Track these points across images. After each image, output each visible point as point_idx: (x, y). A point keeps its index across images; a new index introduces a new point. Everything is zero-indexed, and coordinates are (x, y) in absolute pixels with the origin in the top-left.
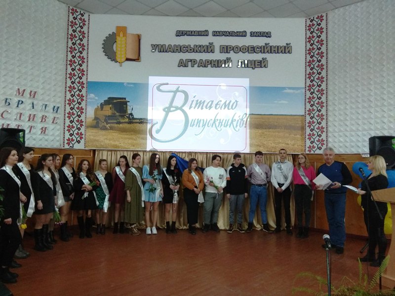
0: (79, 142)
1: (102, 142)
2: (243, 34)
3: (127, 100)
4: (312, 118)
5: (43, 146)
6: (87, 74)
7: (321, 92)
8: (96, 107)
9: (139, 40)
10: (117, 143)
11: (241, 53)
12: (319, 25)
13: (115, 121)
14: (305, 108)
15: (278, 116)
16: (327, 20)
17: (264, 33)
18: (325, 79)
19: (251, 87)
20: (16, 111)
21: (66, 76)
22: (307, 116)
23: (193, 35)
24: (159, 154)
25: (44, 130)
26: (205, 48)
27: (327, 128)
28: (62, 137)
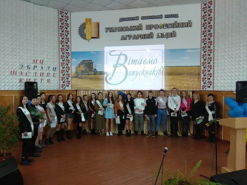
0: (68, 86)
1: (80, 85)
2: (160, 17)
3: (93, 61)
4: (205, 68)
5: (49, 89)
6: (71, 48)
7: (210, 51)
8: (76, 66)
9: (99, 26)
10: (88, 86)
11: (159, 29)
12: (210, 7)
13: (87, 74)
14: (201, 61)
15: (183, 67)
16: (214, 4)
17: (174, 15)
18: (212, 43)
19: (165, 50)
20: (33, 71)
21: (59, 50)
22: (202, 66)
23: (130, 20)
24: (111, 91)
25: (49, 81)
26: (137, 27)
27: (213, 74)
28: (59, 84)
